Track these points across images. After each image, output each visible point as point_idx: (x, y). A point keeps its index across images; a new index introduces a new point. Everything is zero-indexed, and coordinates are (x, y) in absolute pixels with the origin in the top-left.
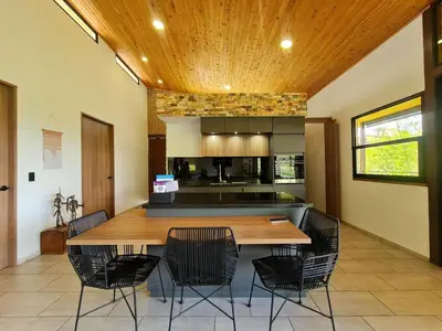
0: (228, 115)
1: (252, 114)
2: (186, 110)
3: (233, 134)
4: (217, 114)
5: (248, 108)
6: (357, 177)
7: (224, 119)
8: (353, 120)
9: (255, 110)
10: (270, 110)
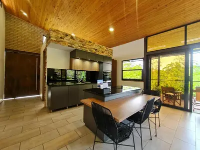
0: (89, 51)
1: (97, 53)
2: (69, 43)
3: (88, 60)
4: (84, 49)
5: (96, 50)
6: (123, 79)
7: (86, 52)
8: (122, 61)
9: (98, 51)
10: (103, 53)
